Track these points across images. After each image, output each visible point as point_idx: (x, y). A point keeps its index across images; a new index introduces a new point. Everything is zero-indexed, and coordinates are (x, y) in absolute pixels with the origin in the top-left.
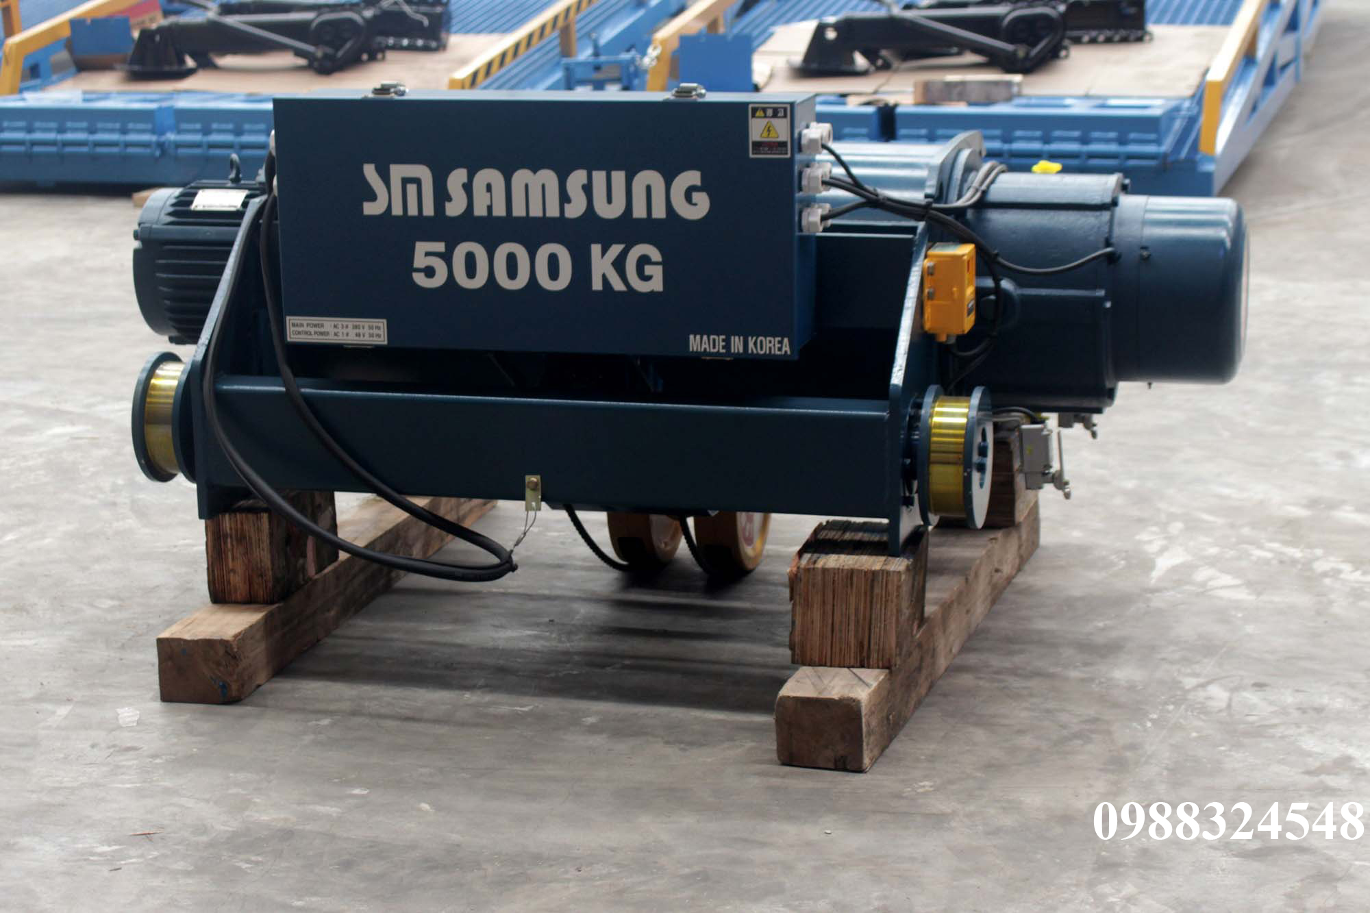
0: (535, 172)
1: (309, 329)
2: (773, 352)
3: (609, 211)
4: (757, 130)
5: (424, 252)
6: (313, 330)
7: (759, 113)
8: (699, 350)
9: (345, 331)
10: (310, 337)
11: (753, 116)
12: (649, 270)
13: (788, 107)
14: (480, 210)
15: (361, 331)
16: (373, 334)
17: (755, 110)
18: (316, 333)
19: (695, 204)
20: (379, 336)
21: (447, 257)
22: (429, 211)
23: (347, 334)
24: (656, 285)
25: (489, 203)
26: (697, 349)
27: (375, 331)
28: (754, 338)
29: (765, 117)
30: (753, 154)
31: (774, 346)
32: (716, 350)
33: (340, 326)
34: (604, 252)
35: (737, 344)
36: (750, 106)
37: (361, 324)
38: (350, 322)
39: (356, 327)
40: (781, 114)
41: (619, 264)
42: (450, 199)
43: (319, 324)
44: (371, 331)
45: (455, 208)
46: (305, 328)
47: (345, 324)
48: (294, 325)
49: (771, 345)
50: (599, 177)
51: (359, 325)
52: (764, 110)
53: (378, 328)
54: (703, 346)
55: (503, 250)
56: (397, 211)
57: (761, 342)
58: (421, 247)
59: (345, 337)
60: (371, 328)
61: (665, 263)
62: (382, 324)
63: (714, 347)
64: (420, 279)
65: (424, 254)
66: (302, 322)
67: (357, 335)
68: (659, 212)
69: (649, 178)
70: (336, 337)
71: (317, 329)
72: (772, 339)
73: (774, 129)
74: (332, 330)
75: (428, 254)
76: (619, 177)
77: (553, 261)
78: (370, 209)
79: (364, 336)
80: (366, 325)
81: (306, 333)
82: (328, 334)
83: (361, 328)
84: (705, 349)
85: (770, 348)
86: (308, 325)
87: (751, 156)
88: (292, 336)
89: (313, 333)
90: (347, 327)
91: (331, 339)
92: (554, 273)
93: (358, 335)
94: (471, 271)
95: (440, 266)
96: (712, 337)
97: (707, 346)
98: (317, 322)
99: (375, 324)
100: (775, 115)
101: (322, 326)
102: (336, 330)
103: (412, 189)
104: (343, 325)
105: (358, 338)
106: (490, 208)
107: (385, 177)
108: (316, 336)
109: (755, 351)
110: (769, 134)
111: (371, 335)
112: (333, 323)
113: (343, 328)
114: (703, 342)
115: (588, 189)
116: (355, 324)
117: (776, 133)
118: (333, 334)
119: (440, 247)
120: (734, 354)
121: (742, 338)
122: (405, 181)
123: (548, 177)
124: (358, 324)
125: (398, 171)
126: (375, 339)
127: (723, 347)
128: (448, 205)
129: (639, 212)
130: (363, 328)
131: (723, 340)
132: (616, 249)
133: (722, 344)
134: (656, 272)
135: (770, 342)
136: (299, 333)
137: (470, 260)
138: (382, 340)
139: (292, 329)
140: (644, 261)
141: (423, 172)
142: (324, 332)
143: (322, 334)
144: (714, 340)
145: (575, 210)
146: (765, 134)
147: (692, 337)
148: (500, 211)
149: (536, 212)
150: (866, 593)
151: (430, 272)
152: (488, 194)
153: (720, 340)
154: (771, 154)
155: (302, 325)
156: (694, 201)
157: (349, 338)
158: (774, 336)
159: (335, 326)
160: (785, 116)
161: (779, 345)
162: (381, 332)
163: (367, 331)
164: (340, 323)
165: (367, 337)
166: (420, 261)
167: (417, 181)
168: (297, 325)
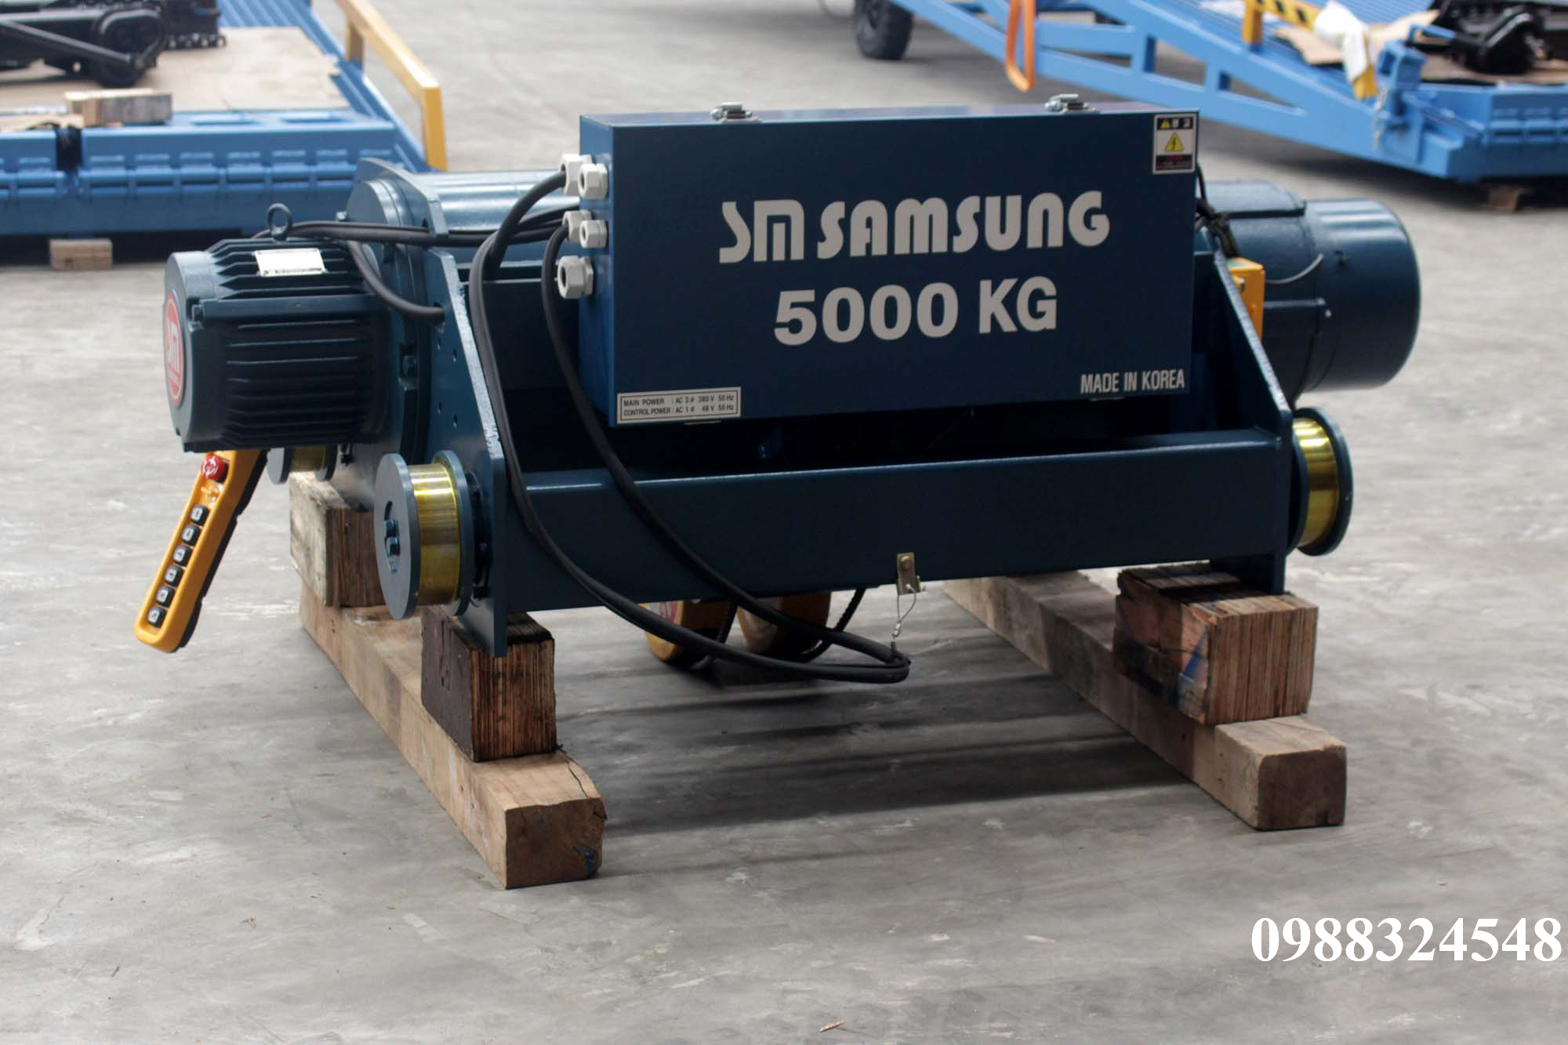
0: (922, 201)
1: (645, 406)
2: (1167, 387)
3: (1001, 242)
4: (1162, 141)
5: (789, 304)
6: (650, 407)
7: (1165, 125)
8: (1091, 391)
9: (689, 405)
10: (647, 416)
11: (1159, 128)
12: (1042, 305)
13: (1194, 116)
14: (857, 250)
15: (709, 403)
16: (724, 406)
17: (1160, 121)
18: (653, 411)
19: (1094, 229)
20: (730, 407)
21: (816, 308)
22: (798, 253)
23: (692, 409)
24: (1049, 322)
25: (868, 241)
26: (1089, 389)
27: (727, 403)
28: (1148, 374)
29: (1171, 128)
30: (1157, 169)
31: (1168, 380)
32: (1108, 390)
33: (684, 400)
34: (994, 289)
35: (1130, 381)
36: (1156, 117)
37: (709, 395)
38: (696, 394)
39: (703, 399)
40: (1187, 124)
41: (1010, 302)
42: (823, 239)
43: (657, 400)
44: (722, 403)
45: (827, 250)
46: (641, 406)
47: (690, 396)
48: (626, 404)
49: (1166, 379)
50: (993, 203)
51: (708, 397)
52: (1170, 121)
53: (731, 398)
54: (1096, 386)
55: (881, 296)
56: (760, 256)
57: (1156, 376)
58: (787, 298)
59: (690, 413)
60: (721, 398)
61: (1059, 298)
62: (735, 392)
63: (1107, 387)
64: (783, 336)
65: (789, 305)
66: (637, 399)
67: (703, 409)
68: (1056, 240)
69: (1048, 201)
70: (678, 414)
71: (655, 406)
72: (1166, 372)
73: (1180, 141)
74: (674, 406)
75: (794, 305)
76: (1014, 202)
77: (938, 302)
78: (729, 256)
79: (712, 409)
80: (716, 396)
81: (641, 412)
82: (668, 410)
83: (710, 401)
84: (1097, 390)
85: (1164, 383)
86: (644, 402)
87: (1155, 172)
88: (623, 417)
89: (649, 412)
90: (692, 400)
91: (672, 417)
92: (937, 317)
93: (705, 409)
94: (843, 322)
95: (808, 318)
96: (1105, 376)
97: (1099, 386)
98: (656, 397)
99: (726, 394)
100: (1181, 126)
101: (662, 401)
102: (678, 405)
103: (779, 229)
104: (687, 398)
105: (706, 413)
106: (869, 247)
107: (748, 218)
108: (653, 415)
109: (1149, 387)
110: (1174, 148)
111: (721, 408)
112: (675, 397)
113: (687, 402)
114: (1096, 382)
115: (980, 218)
116: (702, 395)
117: (1181, 145)
118: (675, 410)
119: (809, 296)
120: (1127, 392)
121: (1136, 374)
122: (772, 220)
123: (937, 207)
124: (706, 395)
125: (763, 209)
126: (726, 411)
127: (1117, 386)
128: (821, 246)
129: (1034, 241)
130: (712, 399)
131: (1117, 378)
132: (1007, 285)
133: (1115, 382)
134: (1049, 307)
135: (1165, 375)
136: (633, 412)
137: (844, 308)
138: (735, 412)
139: (625, 408)
140: (1037, 295)
141: (793, 209)
142: (664, 409)
143: (661, 411)
144: (1107, 379)
145: (964, 243)
146: (1170, 148)
147: (1084, 377)
148: (880, 249)
149: (921, 248)
150: (1283, 637)
151: (795, 326)
152: (869, 230)
153: (1112, 378)
154: (1175, 169)
155: (637, 403)
156: (1093, 225)
157: (695, 413)
158: (1169, 369)
159: (678, 401)
160: (1191, 127)
161: (1174, 379)
162: (733, 403)
163: (716, 403)
164: (684, 396)
165: (716, 411)
166: (784, 314)
167: (786, 220)
168: (631, 403)
